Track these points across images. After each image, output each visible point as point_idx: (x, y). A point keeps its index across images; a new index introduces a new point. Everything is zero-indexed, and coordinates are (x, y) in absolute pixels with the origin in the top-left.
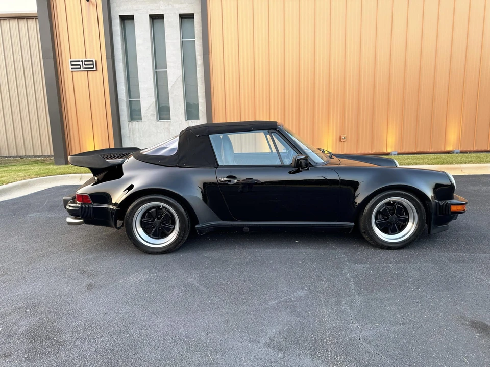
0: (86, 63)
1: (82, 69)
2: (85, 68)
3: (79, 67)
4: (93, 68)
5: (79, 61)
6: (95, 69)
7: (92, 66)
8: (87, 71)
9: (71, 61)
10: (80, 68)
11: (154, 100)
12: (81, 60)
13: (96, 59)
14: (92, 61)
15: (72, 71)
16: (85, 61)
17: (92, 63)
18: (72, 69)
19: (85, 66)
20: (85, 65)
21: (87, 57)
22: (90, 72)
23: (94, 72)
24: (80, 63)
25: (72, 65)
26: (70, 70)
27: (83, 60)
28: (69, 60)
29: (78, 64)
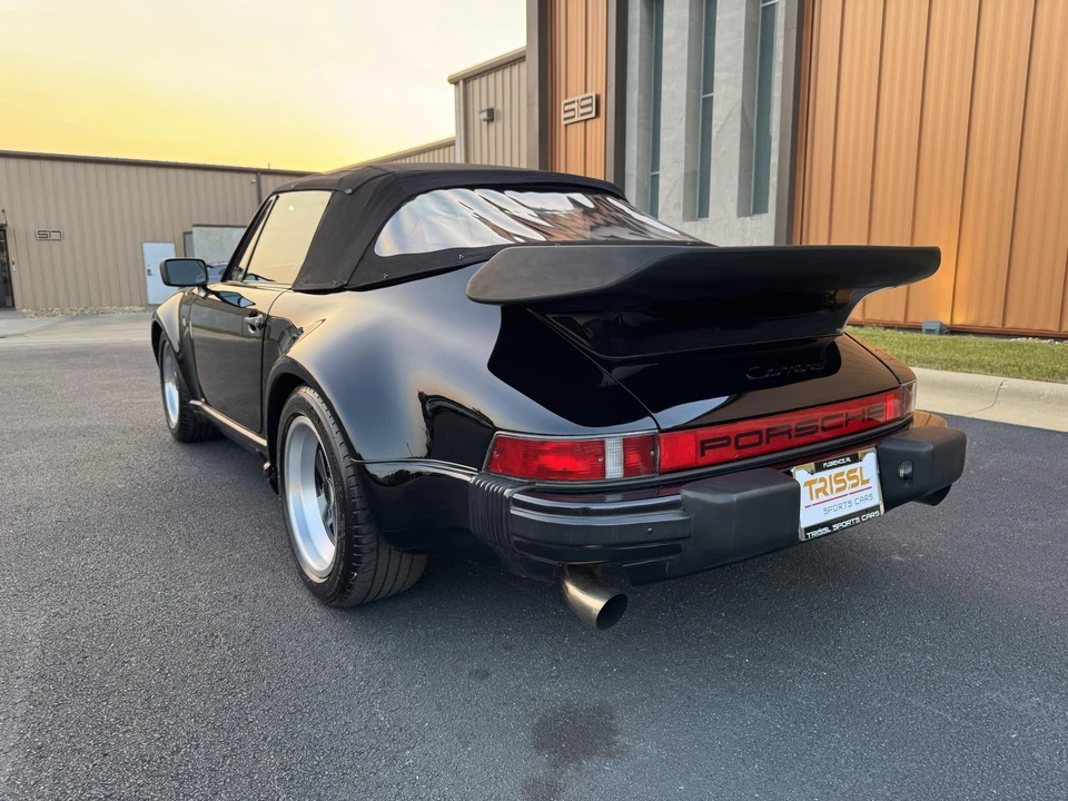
0: (583, 103)
1: (576, 119)
2: (582, 115)
3: (572, 114)
4: (591, 112)
5: (573, 102)
6: (593, 114)
7: (589, 109)
8: (586, 120)
9: (565, 105)
10: (573, 117)
11: (682, 170)
12: (576, 99)
13: (599, 92)
14: (591, 97)
15: (566, 125)
16: (582, 100)
17: (589, 101)
18: (565, 119)
19: (582, 111)
20: (582, 107)
21: (586, 92)
22: (589, 123)
23: (594, 121)
24: (575, 106)
25: (565, 112)
26: (563, 123)
27: (580, 98)
28: (563, 102)
29: (573, 110)
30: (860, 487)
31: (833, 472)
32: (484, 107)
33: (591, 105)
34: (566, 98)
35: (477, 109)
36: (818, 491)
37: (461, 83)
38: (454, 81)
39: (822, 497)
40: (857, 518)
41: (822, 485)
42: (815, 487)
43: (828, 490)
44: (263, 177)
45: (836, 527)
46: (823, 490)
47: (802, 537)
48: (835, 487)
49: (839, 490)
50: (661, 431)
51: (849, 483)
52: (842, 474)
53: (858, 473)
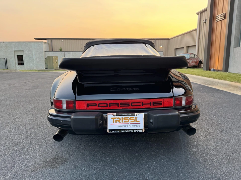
0: (221, 16)
1: (219, 20)
2: (221, 19)
3: (218, 19)
4: (223, 18)
5: (219, 16)
6: (224, 18)
9: (217, 17)
10: (218, 20)
12: (219, 15)
13: (226, 12)
14: (223, 14)
15: (217, 22)
16: (221, 15)
17: (223, 15)
18: (216, 20)
20: (221, 17)
21: (223, 12)
22: (223, 21)
23: (224, 20)
24: (219, 17)
25: (217, 18)
26: (216, 21)
27: (220, 14)
28: (216, 16)
29: (219, 18)
30: (135, 122)
31: (124, 117)
32: (205, 19)
33: (223, 16)
34: (218, 15)
35: (203, 20)
36: (116, 121)
37: (200, 14)
38: (198, 14)
39: (118, 122)
40: (132, 131)
41: (119, 119)
42: (115, 120)
43: (121, 121)
44: (156, 40)
45: (122, 131)
46: (119, 121)
47: (108, 132)
48: (124, 121)
49: (125, 122)
50: (76, 100)
51: (130, 121)
52: (128, 118)
53: (135, 119)
